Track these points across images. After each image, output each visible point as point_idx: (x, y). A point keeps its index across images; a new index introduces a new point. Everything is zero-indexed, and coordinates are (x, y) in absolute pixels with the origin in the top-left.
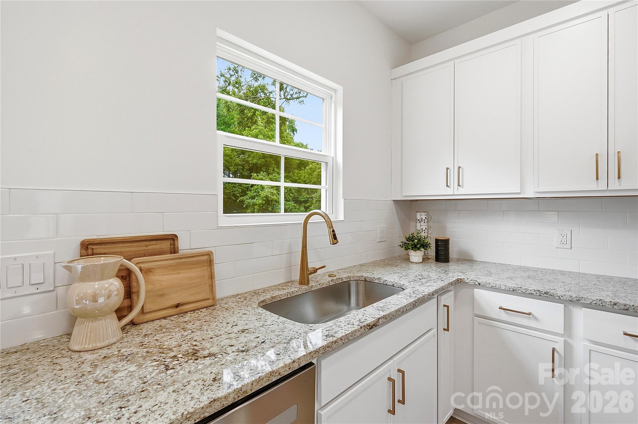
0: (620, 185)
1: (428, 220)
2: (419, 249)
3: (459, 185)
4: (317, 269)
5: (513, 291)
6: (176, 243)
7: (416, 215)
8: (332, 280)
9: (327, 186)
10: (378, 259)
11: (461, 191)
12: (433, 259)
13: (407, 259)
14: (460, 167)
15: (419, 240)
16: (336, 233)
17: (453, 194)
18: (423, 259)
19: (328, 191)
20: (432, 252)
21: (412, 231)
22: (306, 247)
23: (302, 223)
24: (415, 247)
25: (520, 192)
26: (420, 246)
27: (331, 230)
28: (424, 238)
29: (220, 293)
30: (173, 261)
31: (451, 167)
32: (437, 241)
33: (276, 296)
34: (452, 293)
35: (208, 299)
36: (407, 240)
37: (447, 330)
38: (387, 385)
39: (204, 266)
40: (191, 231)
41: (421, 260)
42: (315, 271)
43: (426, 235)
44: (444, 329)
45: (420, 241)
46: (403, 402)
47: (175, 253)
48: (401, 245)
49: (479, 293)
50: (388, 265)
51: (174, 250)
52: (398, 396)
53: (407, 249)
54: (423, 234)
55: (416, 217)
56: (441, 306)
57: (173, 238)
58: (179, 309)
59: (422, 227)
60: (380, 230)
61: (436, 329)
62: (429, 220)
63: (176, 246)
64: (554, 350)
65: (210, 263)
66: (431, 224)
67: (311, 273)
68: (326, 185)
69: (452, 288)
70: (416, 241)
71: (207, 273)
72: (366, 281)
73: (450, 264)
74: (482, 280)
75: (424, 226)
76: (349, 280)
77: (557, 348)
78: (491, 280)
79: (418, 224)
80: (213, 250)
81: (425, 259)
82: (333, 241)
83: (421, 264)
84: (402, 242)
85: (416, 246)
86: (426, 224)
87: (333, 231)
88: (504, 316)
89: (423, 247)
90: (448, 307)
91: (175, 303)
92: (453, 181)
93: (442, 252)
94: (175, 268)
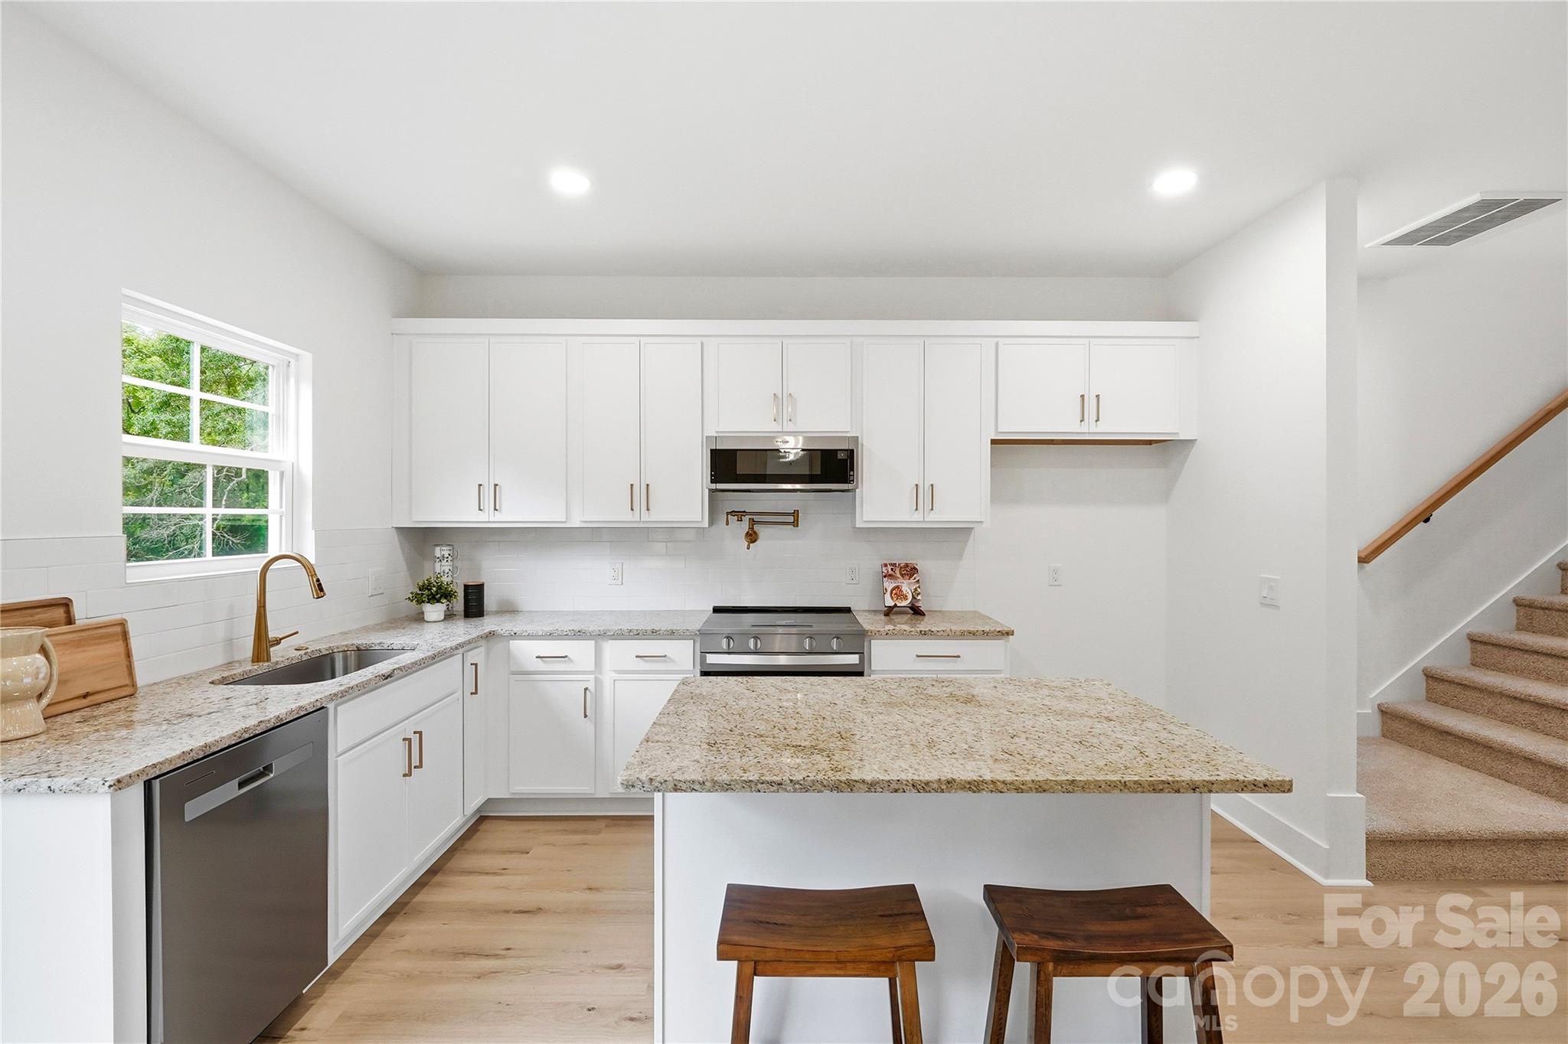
0: (649, 516)
1: (453, 557)
2: (438, 601)
3: (495, 509)
4: (281, 639)
5: (550, 636)
6: (71, 609)
7: (434, 550)
8: (305, 654)
9: (284, 509)
10: (371, 622)
11: (498, 517)
12: (461, 615)
13: (420, 618)
14: (497, 485)
15: (439, 588)
16: (321, 582)
17: (487, 520)
18: (445, 615)
19: (283, 517)
20: (459, 604)
21: (427, 575)
22: (264, 606)
23: (257, 571)
24: (433, 599)
25: (564, 520)
26: (441, 596)
27: (315, 580)
28: (447, 585)
29: (141, 679)
30: (74, 635)
31: (485, 484)
32: (466, 587)
33: (227, 677)
34: (482, 649)
35: (126, 686)
36: (420, 590)
37: (476, 693)
38: (402, 747)
39: (118, 640)
40: (88, 592)
41: (443, 618)
42: (278, 641)
43: (450, 579)
44: (472, 694)
45: (441, 589)
46: (420, 766)
47: (71, 624)
48: (409, 598)
49: (516, 645)
50: (388, 628)
51: (70, 620)
52: (415, 762)
53: (420, 602)
54: (445, 579)
55: (434, 553)
56: (468, 666)
57: (66, 604)
58: (89, 698)
59: (443, 568)
60: (374, 577)
61: (460, 692)
62: (455, 557)
63: (72, 614)
64: (586, 689)
65: (125, 636)
66: (458, 564)
67: (272, 646)
68: (281, 507)
69: (483, 643)
70: (434, 589)
71: (122, 649)
72: (359, 649)
73: (485, 617)
74: (518, 629)
75: (446, 566)
76: (331, 651)
77: (589, 688)
78: (530, 628)
79: (438, 565)
80: (125, 616)
81: (449, 616)
82: (317, 594)
83: (441, 625)
84: (412, 593)
85: (434, 597)
86: (450, 563)
87: (318, 580)
88: (541, 666)
89: (446, 598)
90: (476, 665)
91: (83, 691)
92: (488, 503)
93: (474, 603)
94: (79, 644)
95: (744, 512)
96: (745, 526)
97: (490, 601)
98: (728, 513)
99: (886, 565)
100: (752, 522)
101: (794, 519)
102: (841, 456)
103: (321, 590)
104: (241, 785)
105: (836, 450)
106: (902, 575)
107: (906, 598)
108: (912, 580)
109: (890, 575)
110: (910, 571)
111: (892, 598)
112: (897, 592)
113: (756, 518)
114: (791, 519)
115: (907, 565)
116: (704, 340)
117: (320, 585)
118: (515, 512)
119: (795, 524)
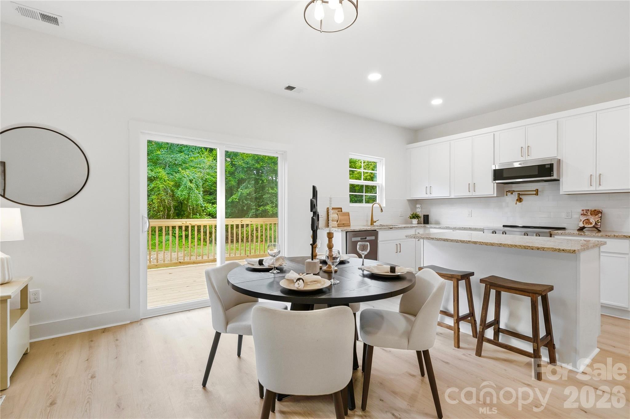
0: (475, 194)
3: (431, 194)
4: (376, 221)
6: (342, 209)
10: (399, 223)
11: (431, 196)
12: (422, 223)
13: (411, 222)
14: (431, 186)
17: (428, 197)
18: (417, 222)
19: (379, 196)
20: (422, 220)
21: (414, 212)
22: (373, 214)
23: (371, 207)
24: (415, 218)
25: (449, 196)
28: (419, 215)
31: (428, 186)
32: (424, 215)
36: (412, 215)
40: (344, 207)
43: (420, 213)
45: (417, 216)
48: (408, 217)
51: (342, 211)
53: (411, 218)
54: (418, 213)
55: (416, 206)
59: (418, 210)
60: (401, 211)
62: (422, 207)
65: (349, 215)
66: (422, 209)
68: (378, 194)
70: (415, 215)
73: (428, 224)
80: (349, 212)
81: (419, 222)
83: (416, 224)
86: (420, 209)
89: (418, 218)
91: (343, 223)
92: (428, 192)
93: (426, 220)
94: (343, 215)
95: (514, 191)
96: (515, 196)
97: (431, 219)
98: (507, 192)
99: (583, 210)
100: (519, 194)
101: (537, 192)
102: (547, 166)
103: (382, 210)
104: (361, 239)
105: (545, 165)
106: (591, 214)
107: (591, 224)
108: (597, 217)
109: (585, 214)
110: (596, 213)
111: (583, 223)
112: (588, 221)
113: (520, 193)
114: (535, 193)
115: (595, 210)
116: (494, 133)
117: (382, 209)
118: (436, 194)
119: (537, 194)
